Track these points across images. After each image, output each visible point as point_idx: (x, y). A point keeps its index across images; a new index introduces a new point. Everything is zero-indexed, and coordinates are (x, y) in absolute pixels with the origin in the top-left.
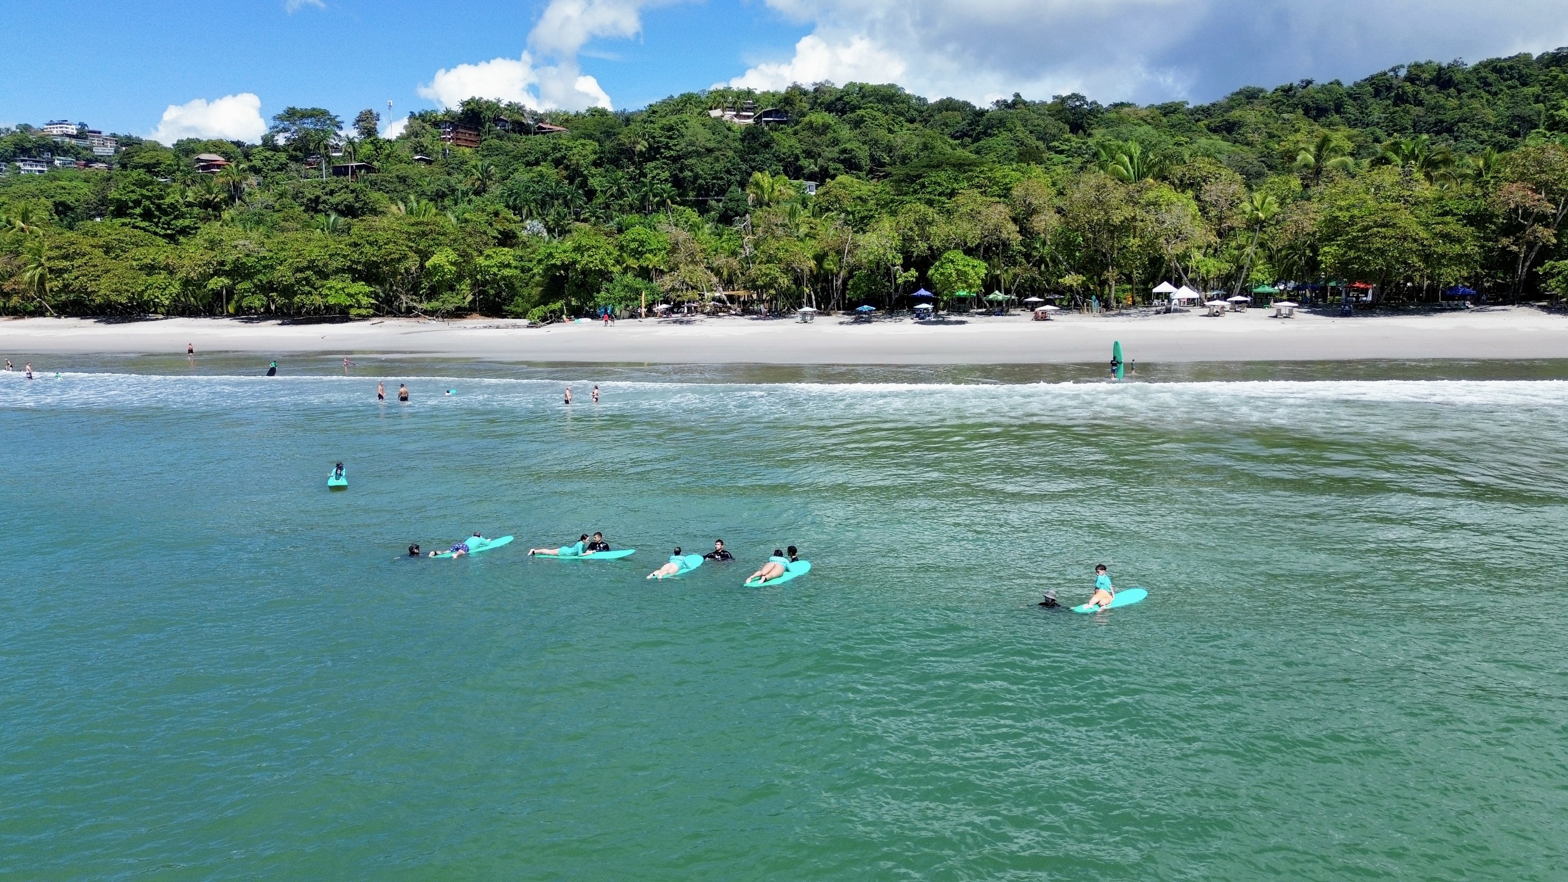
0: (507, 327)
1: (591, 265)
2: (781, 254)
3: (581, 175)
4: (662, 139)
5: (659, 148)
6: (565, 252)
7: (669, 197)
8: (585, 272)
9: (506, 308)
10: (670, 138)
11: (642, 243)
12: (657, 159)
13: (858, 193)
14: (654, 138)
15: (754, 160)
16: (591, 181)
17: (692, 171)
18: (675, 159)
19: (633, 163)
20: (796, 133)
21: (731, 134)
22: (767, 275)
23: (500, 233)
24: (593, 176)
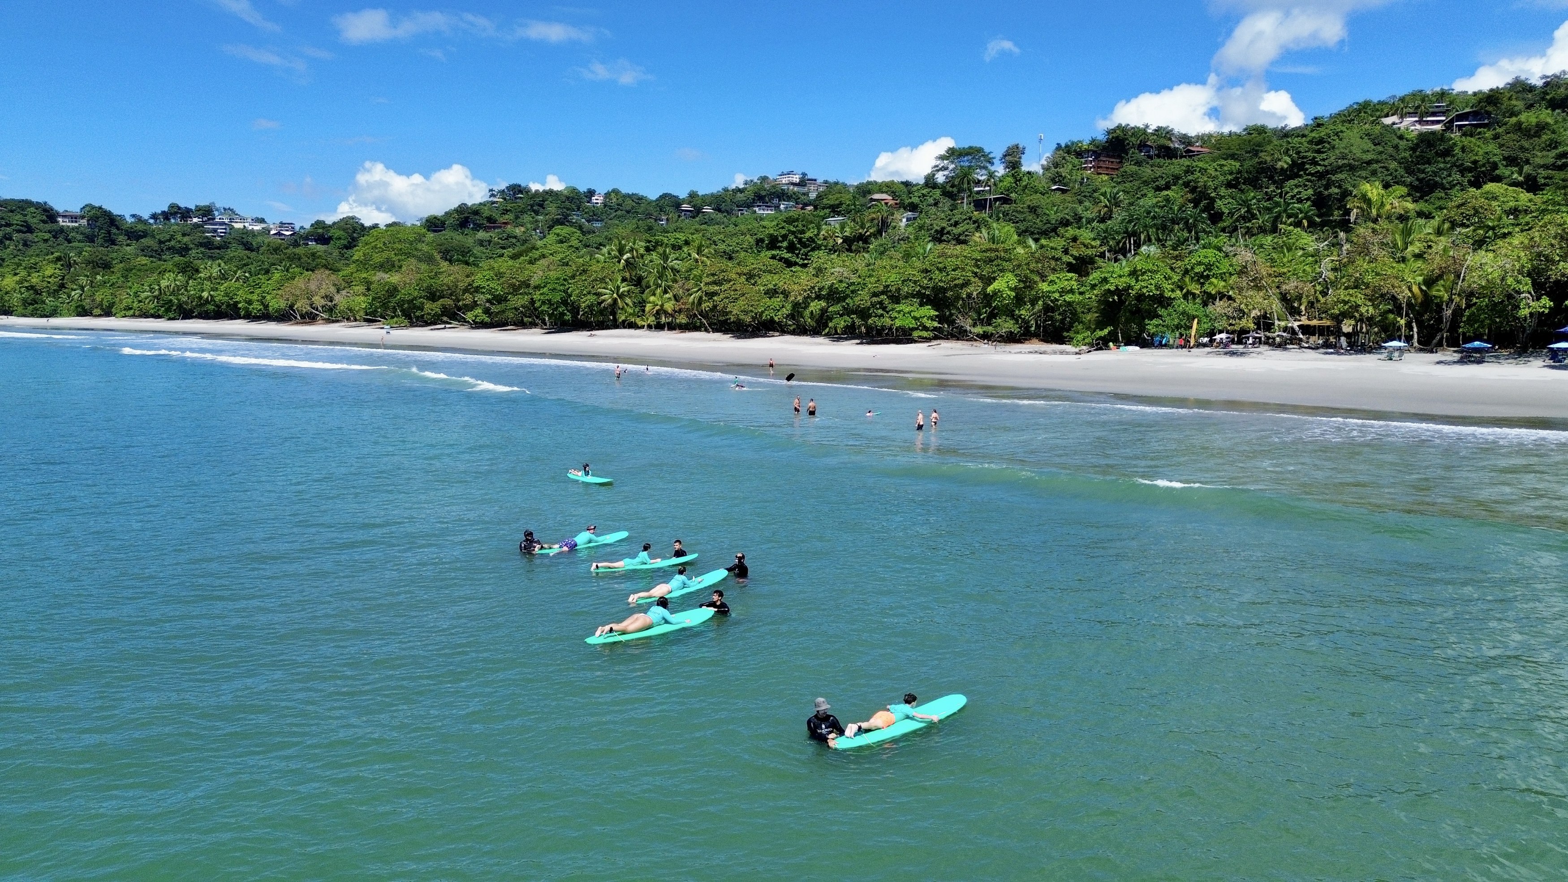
1: (1145, 291)
3: (1208, 197)
4: (1309, 154)
5: (1303, 164)
6: (1120, 276)
7: (1305, 218)
8: (1140, 297)
10: (1319, 152)
11: (1209, 267)
12: (1301, 176)
13: (1512, 204)
14: (1298, 153)
15: (1423, 172)
16: (1219, 203)
17: (1340, 187)
18: (1321, 176)
19: (1274, 182)
21: (1403, 144)
22: (1345, 303)
23: (1075, 258)
24: (1222, 198)
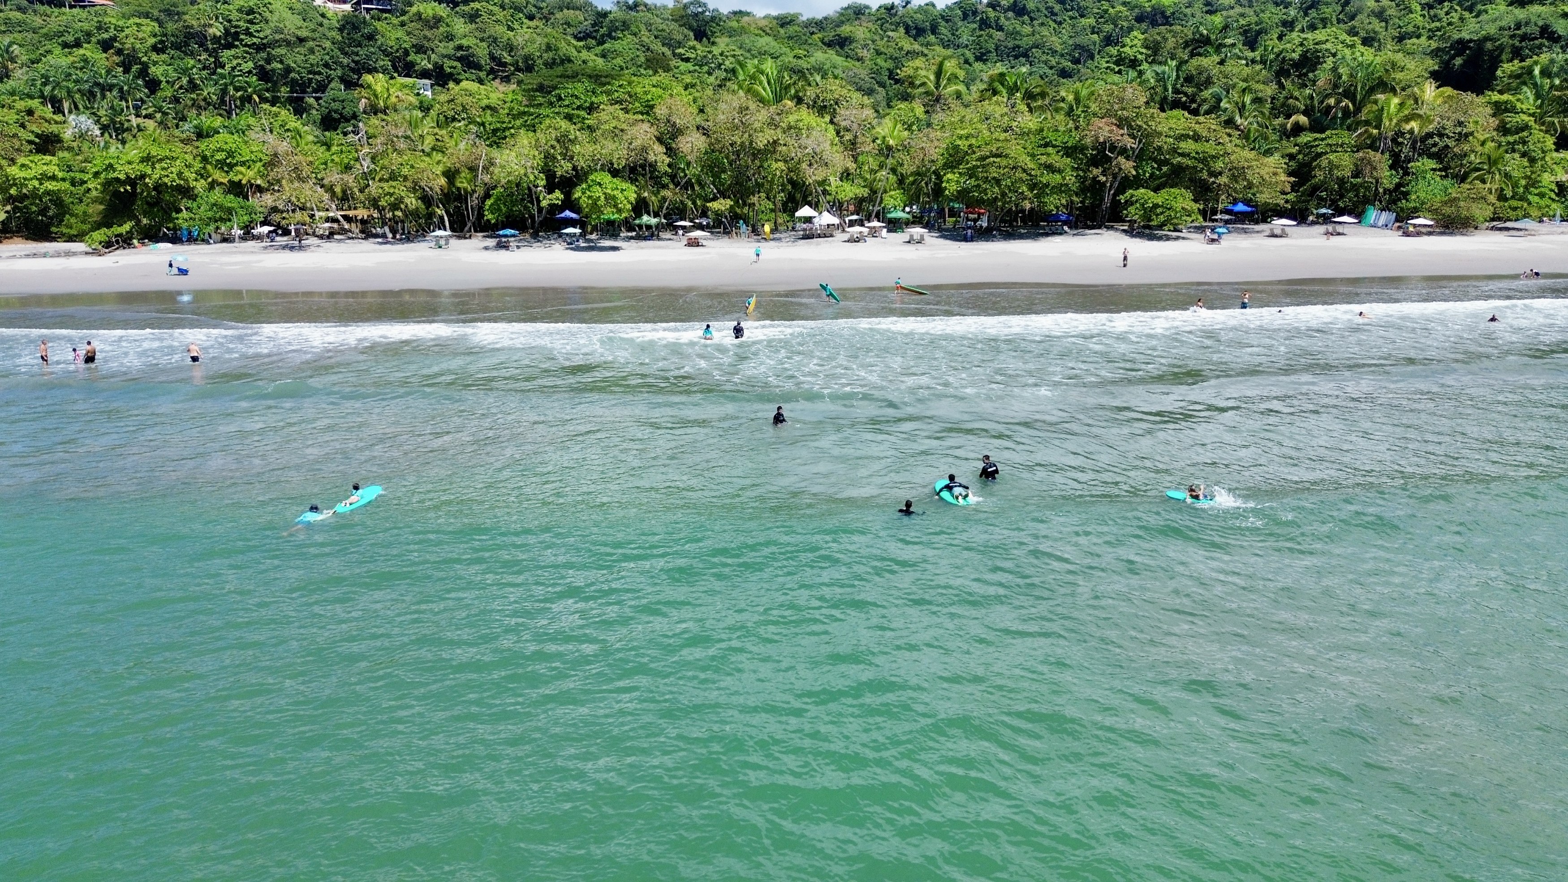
0: (58, 255)
1: (166, 180)
2: (405, 171)
3: (138, 61)
4: (241, 23)
5: (237, 33)
6: (130, 163)
7: (255, 92)
8: (159, 187)
9: (54, 229)
10: (251, 22)
11: (231, 154)
12: (237, 47)
13: (485, 102)
14: (230, 21)
15: (357, 54)
16: (152, 70)
17: (281, 62)
19: (206, 50)
20: (403, 24)
21: (325, 21)
22: (391, 195)
23: (37, 136)
24: (155, 63)
